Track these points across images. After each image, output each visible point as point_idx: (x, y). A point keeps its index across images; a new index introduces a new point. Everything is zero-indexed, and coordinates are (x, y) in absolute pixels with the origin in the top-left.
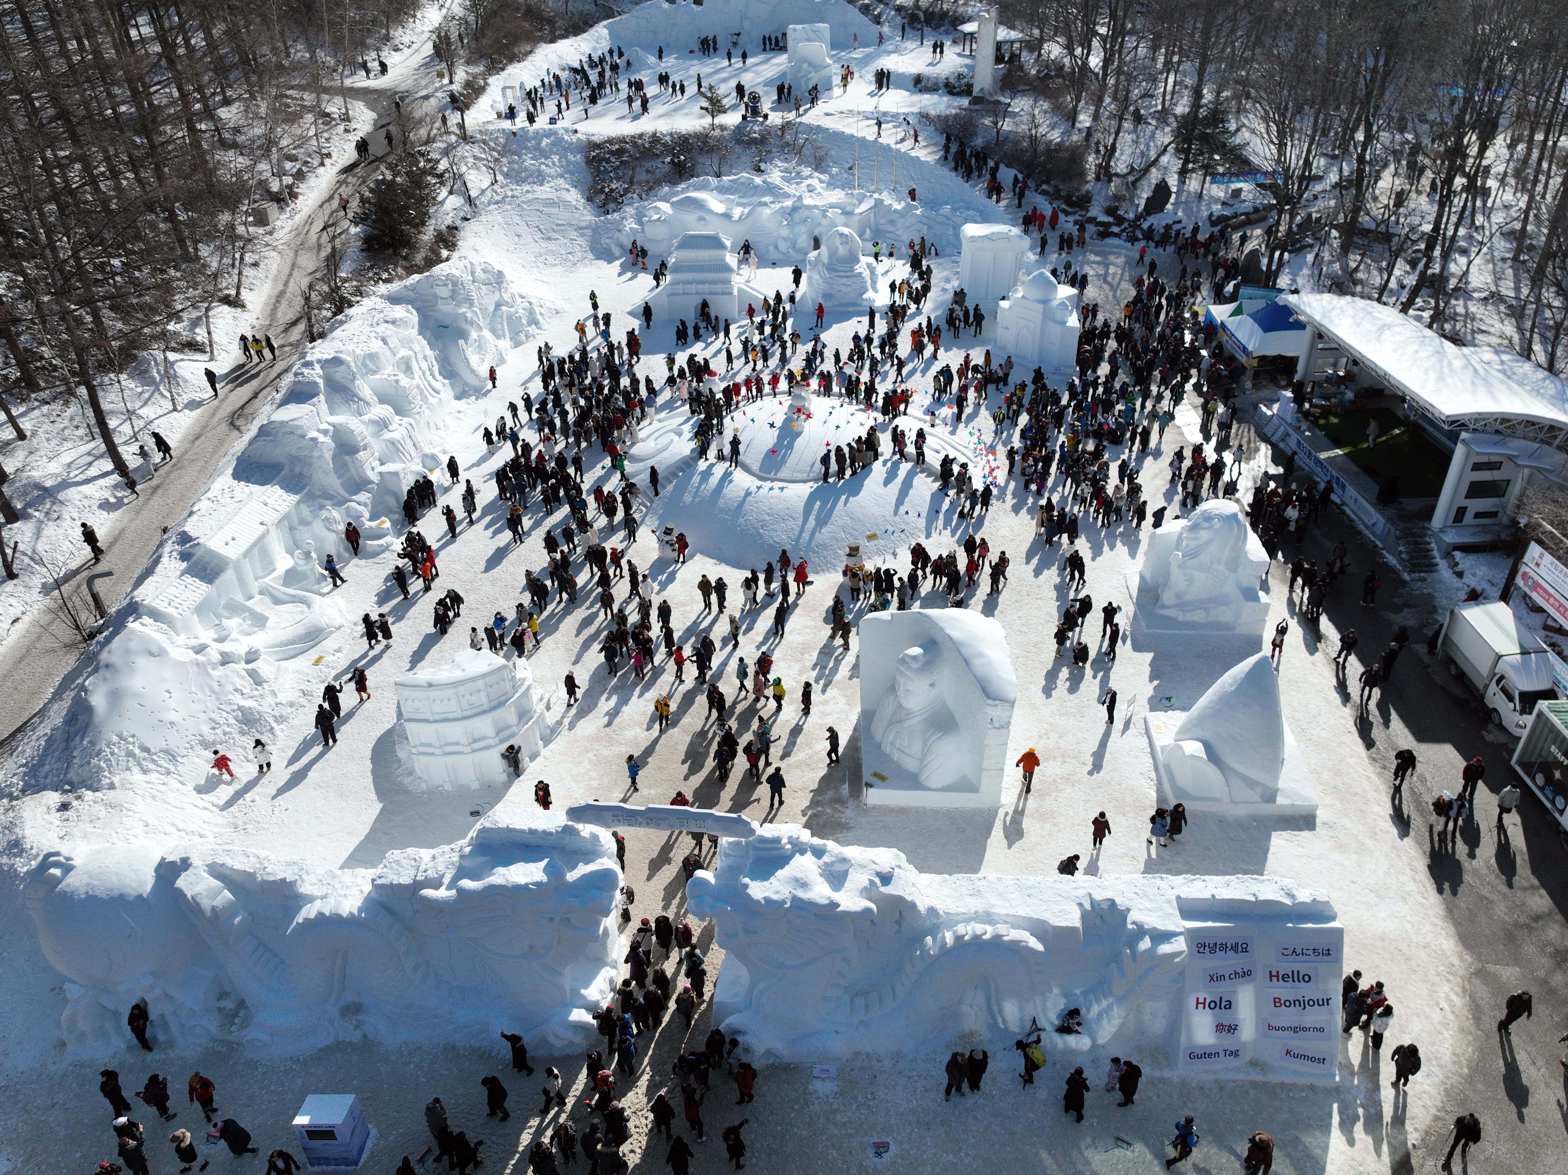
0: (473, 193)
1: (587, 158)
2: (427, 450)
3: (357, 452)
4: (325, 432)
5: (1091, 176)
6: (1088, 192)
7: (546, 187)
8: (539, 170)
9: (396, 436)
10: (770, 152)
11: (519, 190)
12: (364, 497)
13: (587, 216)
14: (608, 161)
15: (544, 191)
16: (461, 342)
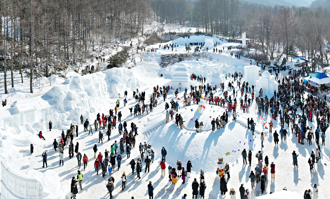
0: (136, 62)
1: (161, 57)
2: (93, 107)
3: (71, 100)
4: (66, 93)
5: (269, 59)
6: (270, 61)
7: (152, 62)
8: (151, 59)
9: (84, 100)
10: (200, 57)
11: (145, 62)
12: (68, 113)
13: (159, 68)
14: (165, 58)
15: (151, 63)
16: (115, 84)
